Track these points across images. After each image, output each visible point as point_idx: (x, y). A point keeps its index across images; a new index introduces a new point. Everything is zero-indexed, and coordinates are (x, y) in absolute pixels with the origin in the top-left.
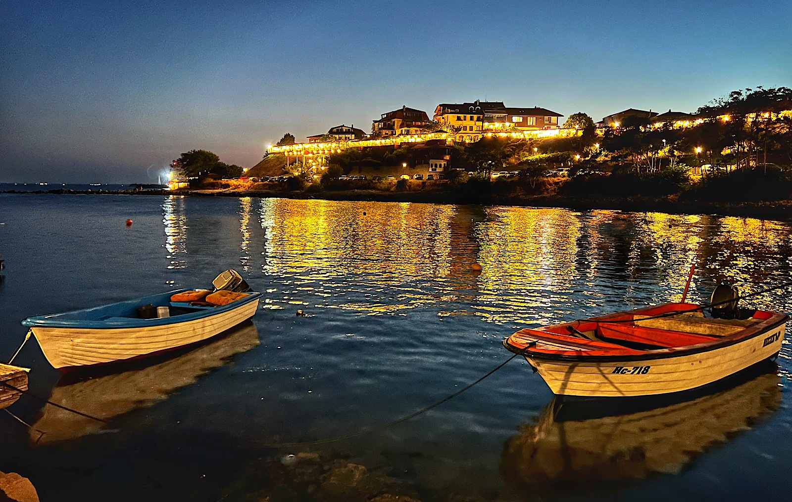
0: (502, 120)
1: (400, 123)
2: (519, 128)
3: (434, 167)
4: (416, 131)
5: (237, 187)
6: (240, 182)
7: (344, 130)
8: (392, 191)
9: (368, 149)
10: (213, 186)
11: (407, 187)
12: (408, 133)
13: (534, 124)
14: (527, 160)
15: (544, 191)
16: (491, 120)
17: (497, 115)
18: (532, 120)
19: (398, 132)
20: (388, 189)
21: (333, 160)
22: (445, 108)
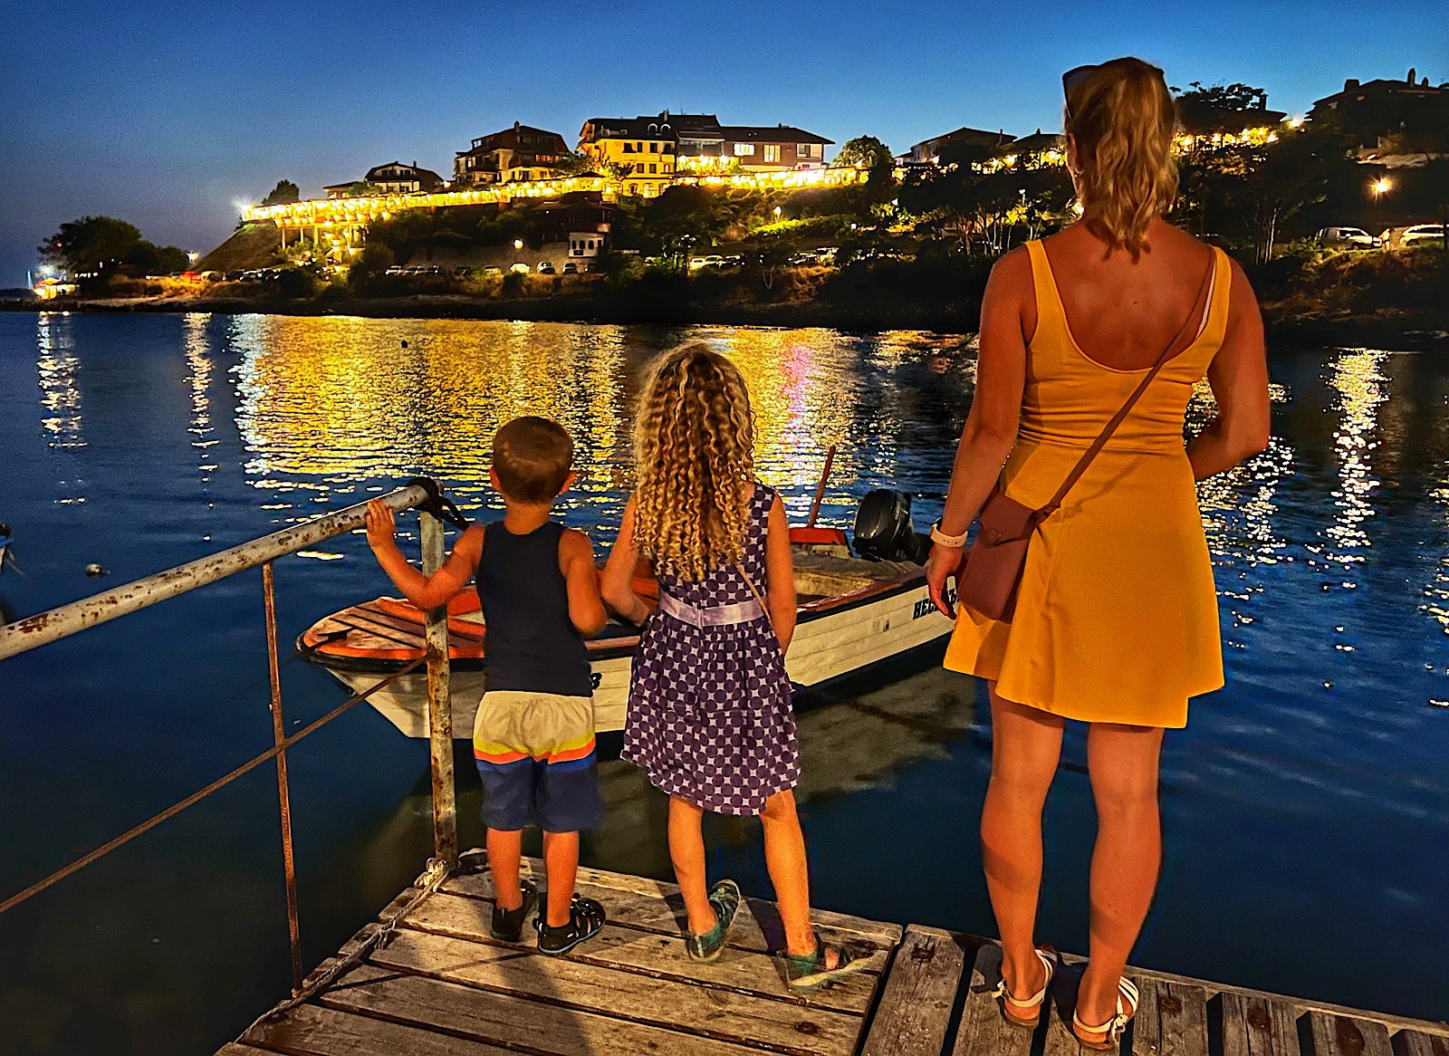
0: (713, 151)
1: (510, 157)
2: (747, 168)
3: (578, 249)
4: (542, 174)
5: (177, 292)
6: (185, 281)
7: (398, 172)
8: (493, 298)
9: (446, 212)
10: (128, 291)
11: (524, 289)
12: (526, 178)
13: (778, 160)
14: (762, 233)
15: (789, 296)
16: (692, 151)
17: (704, 142)
18: (772, 152)
19: (506, 176)
20: (485, 294)
21: (375, 233)
22: (600, 128)
